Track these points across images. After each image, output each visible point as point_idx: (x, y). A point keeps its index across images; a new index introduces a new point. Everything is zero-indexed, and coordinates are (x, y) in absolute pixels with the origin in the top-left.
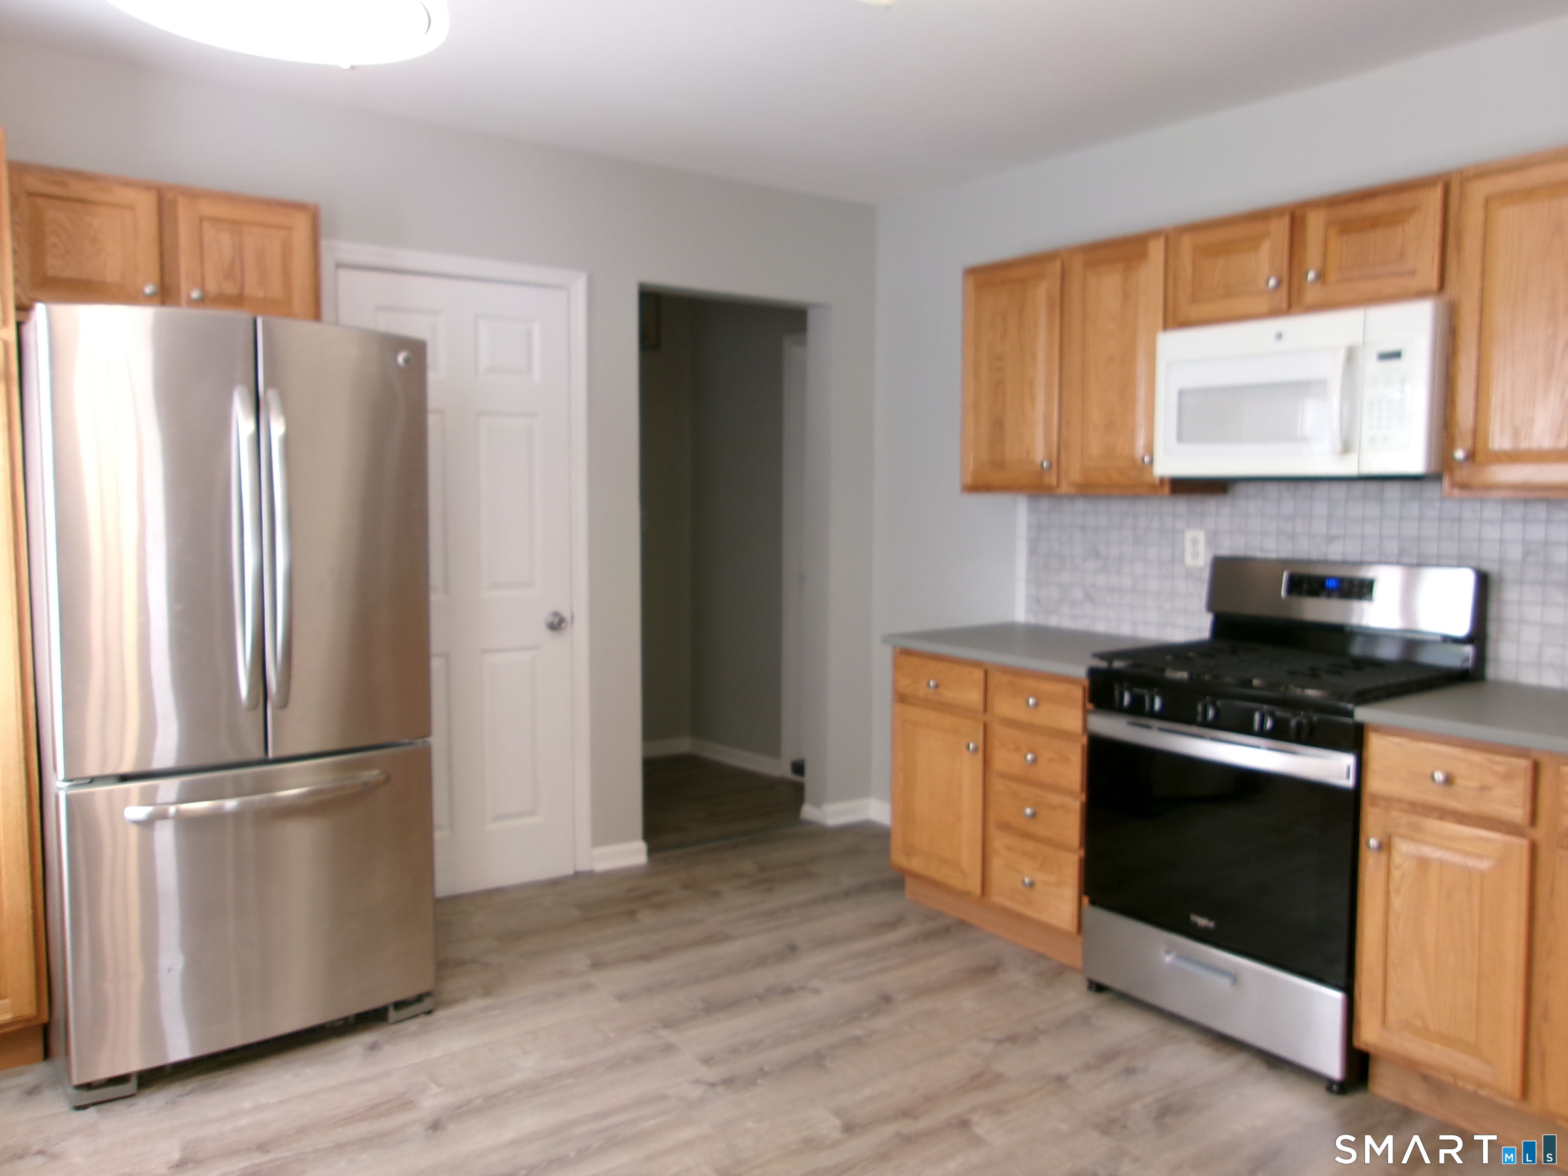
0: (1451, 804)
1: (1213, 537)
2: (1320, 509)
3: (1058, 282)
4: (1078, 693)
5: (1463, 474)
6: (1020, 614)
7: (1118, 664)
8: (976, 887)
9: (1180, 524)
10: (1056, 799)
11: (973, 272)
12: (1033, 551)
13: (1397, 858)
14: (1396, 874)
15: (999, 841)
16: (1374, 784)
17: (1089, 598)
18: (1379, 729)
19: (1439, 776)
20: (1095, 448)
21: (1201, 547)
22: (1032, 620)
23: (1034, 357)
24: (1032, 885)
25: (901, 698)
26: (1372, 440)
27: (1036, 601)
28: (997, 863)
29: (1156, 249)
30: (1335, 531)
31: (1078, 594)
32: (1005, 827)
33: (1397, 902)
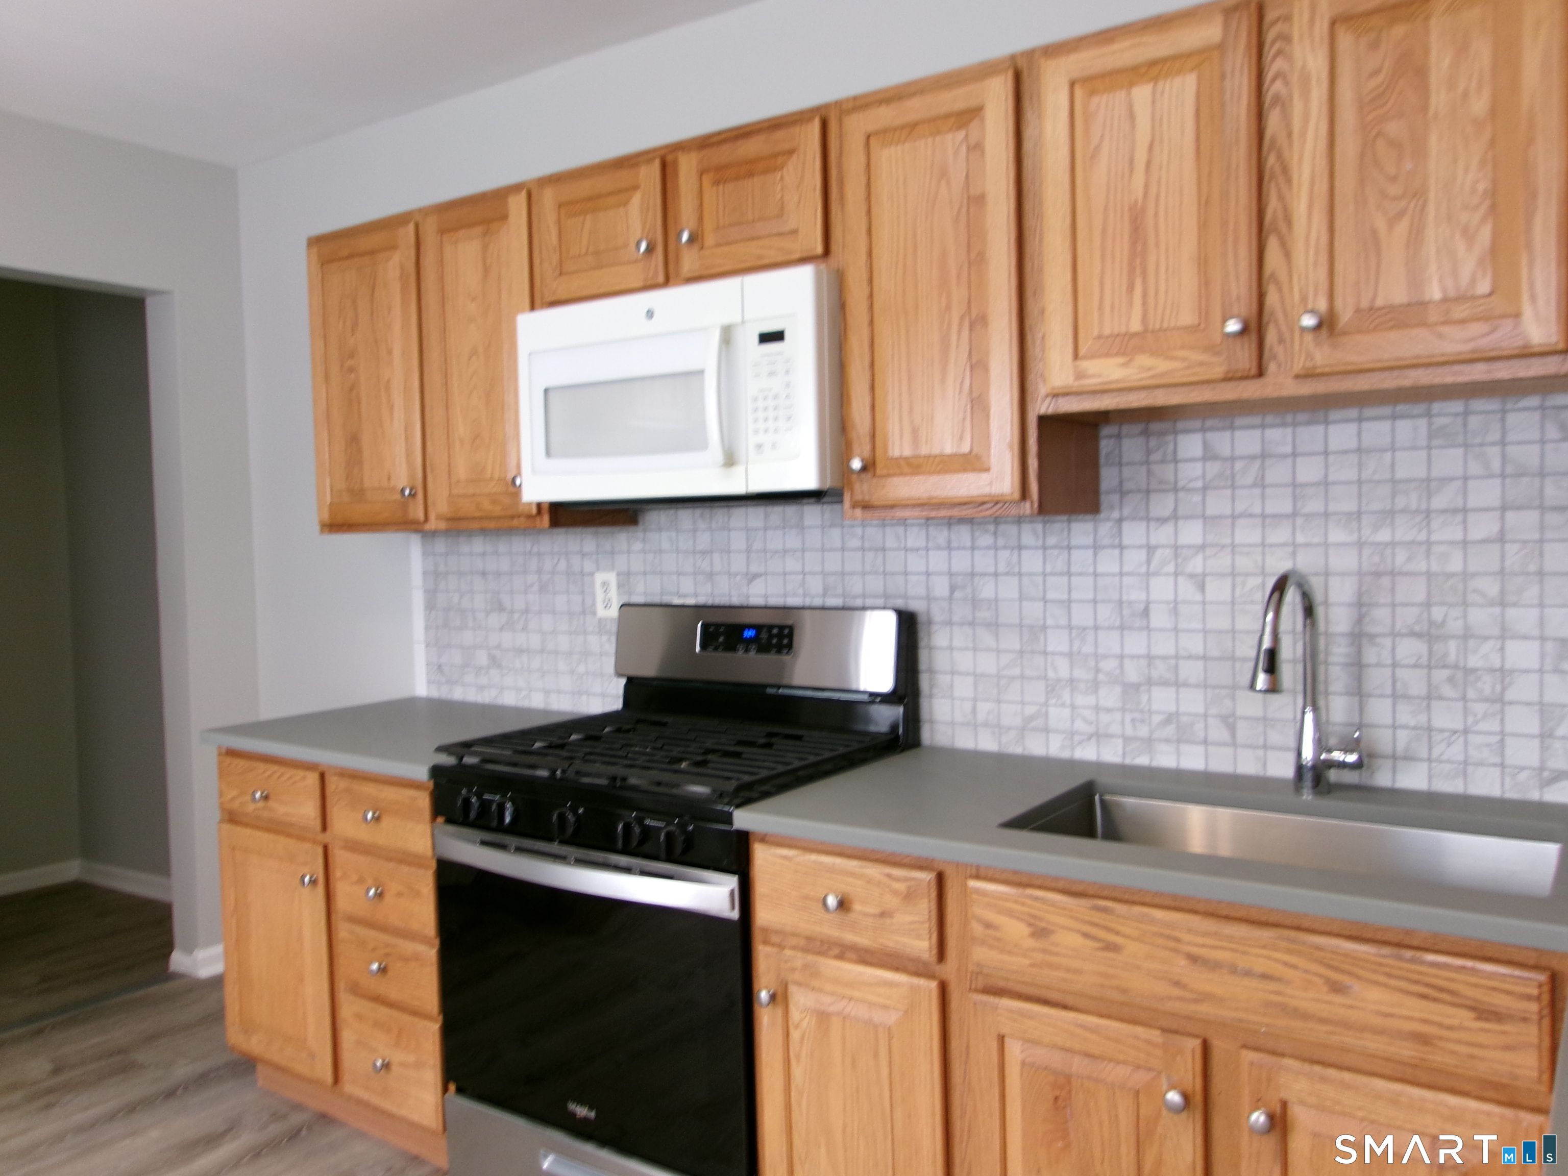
0: (850, 937)
1: (625, 579)
2: (738, 540)
3: (413, 252)
4: (424, 801)
5: (862, 489)
6: (421, 688)
7: (469, 760)
8: (327, 1074)
9: (588, 566)
10: (409, 947)
11: (316, 242)
12: (430, 606)
13: (795, 1015)
14: (795, 1035)
15: (349, 1007)
16: (763, 915)
17: (494, 662)
18: (764, 839)
19: (832, 901)
20: (462, 472)
21: (613, 593)
22: (435, 694)
23: (390, 352)
24: (386, 1066)
25: (232, 817)
26: (759, 447)
27: (437, 669)
28: (347, 1037)
29: (517, 206)
30: (754, 569)
31: (482, 658)
32: (356, 990)
33: (797, 1072)
